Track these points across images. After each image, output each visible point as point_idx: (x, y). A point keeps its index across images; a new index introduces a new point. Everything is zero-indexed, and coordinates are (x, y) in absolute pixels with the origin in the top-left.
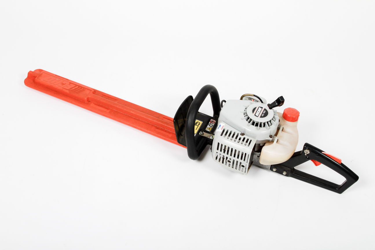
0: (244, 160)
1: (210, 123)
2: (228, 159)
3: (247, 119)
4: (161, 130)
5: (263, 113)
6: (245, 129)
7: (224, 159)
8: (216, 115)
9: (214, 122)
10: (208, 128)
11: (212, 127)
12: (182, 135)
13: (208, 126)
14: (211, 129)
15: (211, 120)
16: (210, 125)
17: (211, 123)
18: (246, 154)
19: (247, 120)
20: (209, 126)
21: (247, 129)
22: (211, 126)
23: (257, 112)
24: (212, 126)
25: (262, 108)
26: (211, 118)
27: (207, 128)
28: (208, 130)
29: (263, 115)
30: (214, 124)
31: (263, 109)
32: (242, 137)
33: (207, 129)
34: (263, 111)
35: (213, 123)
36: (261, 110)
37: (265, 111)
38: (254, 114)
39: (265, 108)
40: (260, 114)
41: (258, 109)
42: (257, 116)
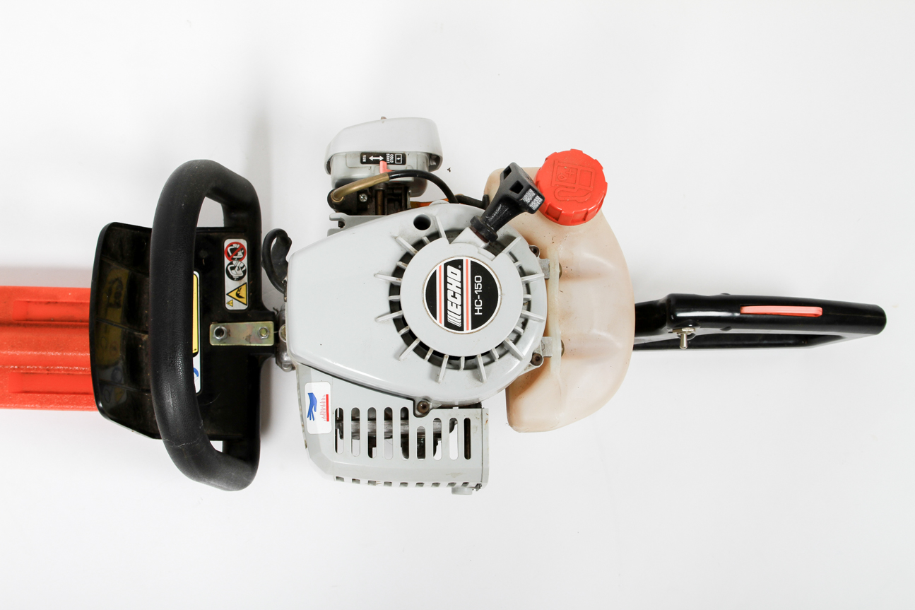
1: (227, 262)
5: (474, 296)
8: (234, 215)
9: (242, 248)
10: (233, 294)
11: (246, 279)
13: (230, 285)
14: (243, 292)
15: (227, 242)
16: (233, 273)
17: (232, 259)
20: (232, 278)
22: (240, 278)
23: (446, 300)
25: (457, 264)
27: (227, 299)
28: (238, 306)
29: (479, 307)
30: (245, 261)
31: (467, 268)
33: (234, 304)
34: (473, 283)
35: (240, 254)
36: (462, 282)
37: (478, 279)
38: (441, 322)
39: (472, 262)
40: (462, 305)
41: (448, 281)
42: (459, 325)
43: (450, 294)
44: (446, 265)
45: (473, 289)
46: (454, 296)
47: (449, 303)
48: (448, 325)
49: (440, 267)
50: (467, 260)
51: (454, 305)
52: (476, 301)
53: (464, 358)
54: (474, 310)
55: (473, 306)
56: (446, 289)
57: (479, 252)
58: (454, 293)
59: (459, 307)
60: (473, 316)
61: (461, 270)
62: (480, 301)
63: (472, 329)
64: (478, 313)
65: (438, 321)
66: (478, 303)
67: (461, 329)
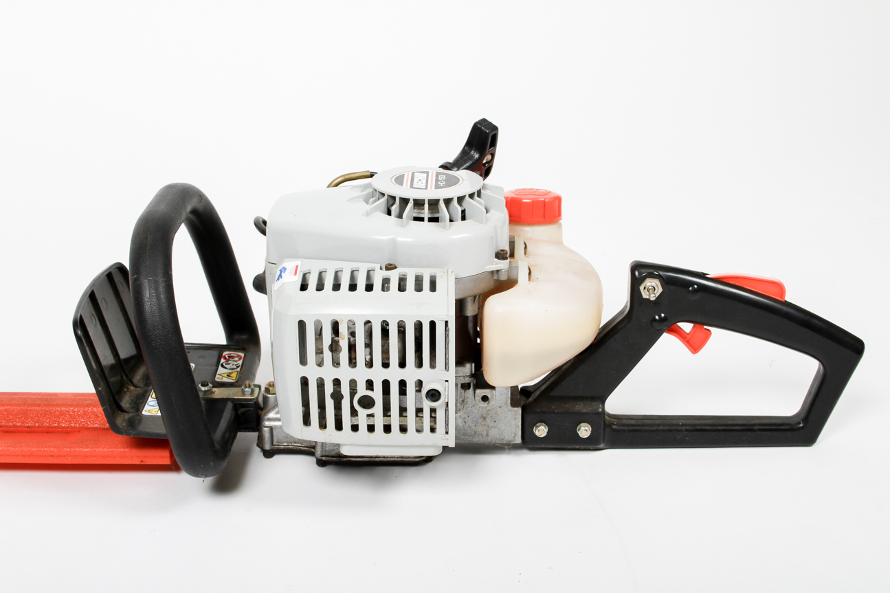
0: (433, 365)
1: (223, 361)
2: (362, 391)
3: (384, 208)
4: (27, 432)
6: (394, 243)
7: (342, 397)
9: (239, 356)
11: (238, 370)
12: (123, 410)
13: (222, 370)
14: (234, 375)
15: (225, 353)
16: (227, 366)
17: (227, 360)
18: (433, 325)
19: (389, 213)
20: (225, 368)
21: (400, 239)
22: (233, 369)
23: (412, 181)
24: (235, 367)
26: (220, 348)
28: (226, 380)
29: (442, 184)
30: (240, 362)
32: (394, 276)
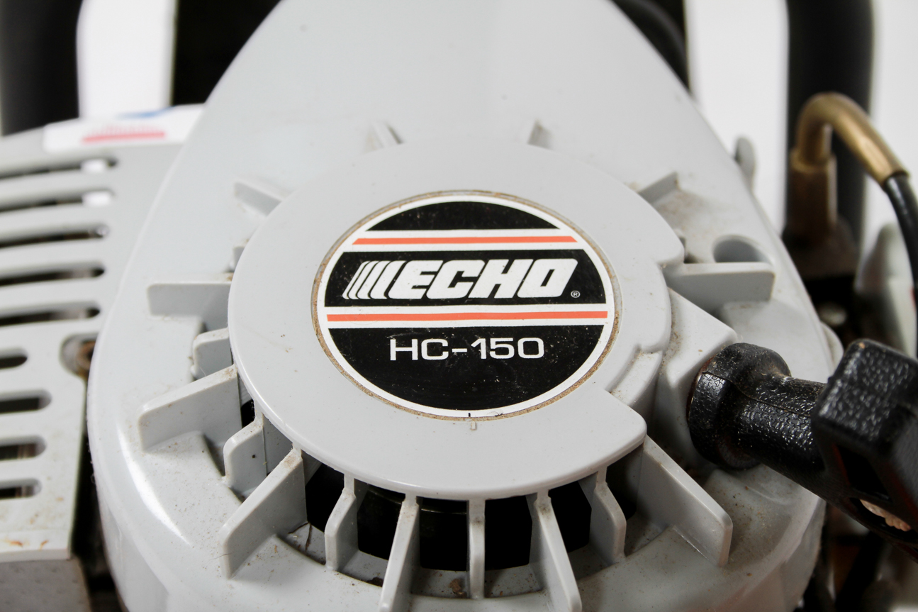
5: (460, 336)
25: (585, 287)
29: (417, 350)
31: (570, 315)
34: (514, 333)
36: (516, 300)
37: (531, 348)
38: (360, 241)
39: (597, 330)
40: (425, 301)
41: (517, 263)
42: (350, 293)
43: (470, 268)
44: (580, 255)
45: (488, 333)
46: (459, 278)
47: (433, 265)
48: (349, 264)
49: (570, 239)
50: (604, 315)
51: (426, 280)
52: (445, 343)
53: (225, 337)
54: (405, 336)
55: (421, 334)
56: (486, 256)
57: (638, 351)
58: (474, 280)
59: (418, 294)
60: (384, 334)
61: (565, 298)
62: (445, 355)
63: (334, 332)
64: (394, 349)
65: (363, 233)
66: (434, 349)
67: (334, 297)
